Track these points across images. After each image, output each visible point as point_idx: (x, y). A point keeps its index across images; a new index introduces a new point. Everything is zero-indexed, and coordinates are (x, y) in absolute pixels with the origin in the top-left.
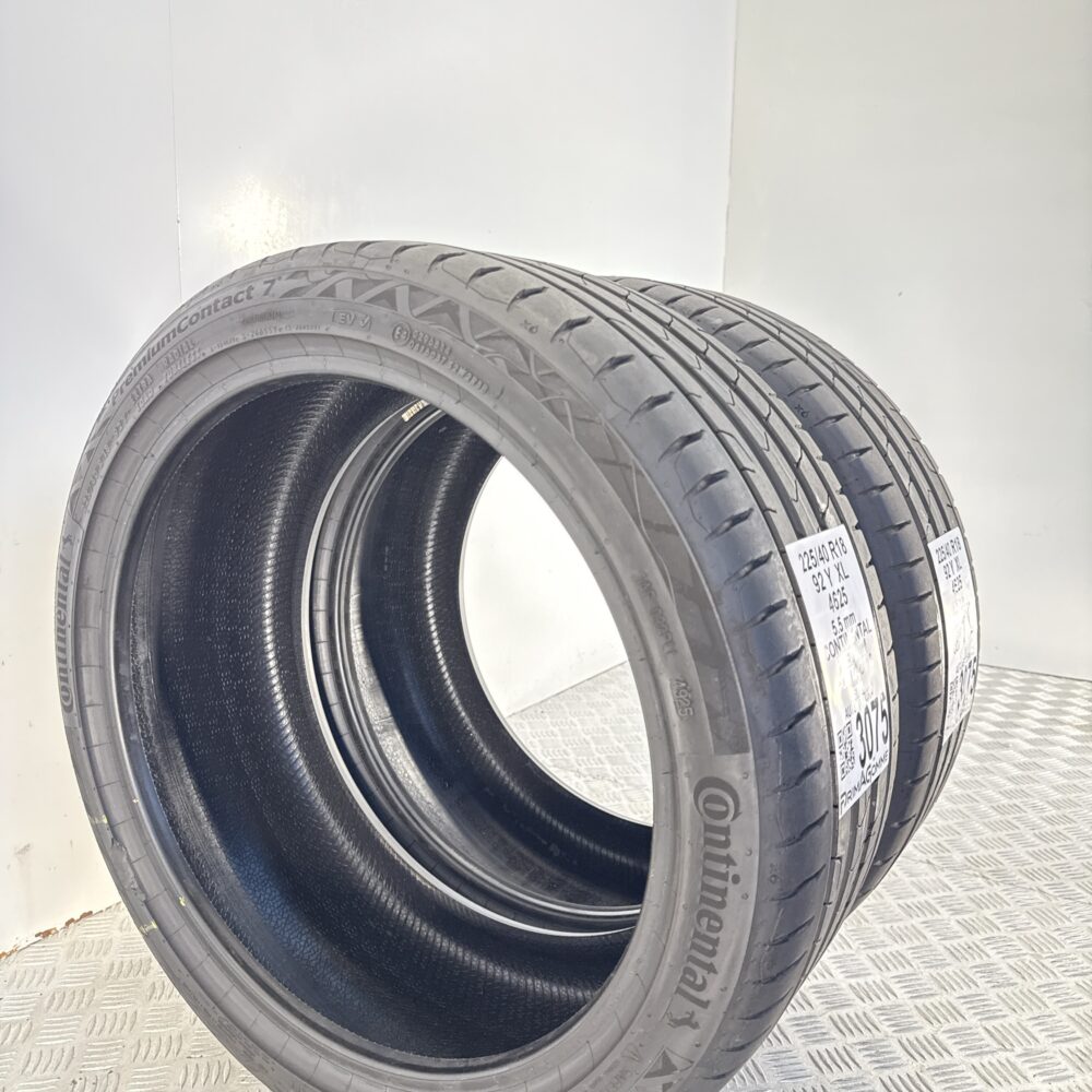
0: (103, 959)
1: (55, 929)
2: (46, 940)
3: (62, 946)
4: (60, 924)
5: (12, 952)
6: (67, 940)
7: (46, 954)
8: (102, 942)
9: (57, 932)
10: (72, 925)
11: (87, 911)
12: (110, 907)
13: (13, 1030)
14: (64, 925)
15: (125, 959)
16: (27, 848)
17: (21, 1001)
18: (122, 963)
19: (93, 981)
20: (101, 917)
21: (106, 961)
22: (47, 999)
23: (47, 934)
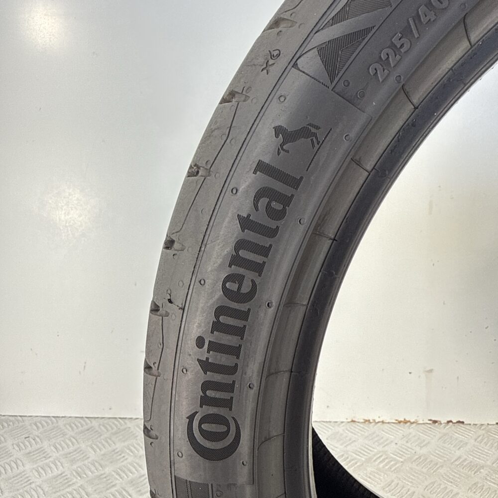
0: (457, 451)
1: (440, 421)
2: (433, 425)
3: (440, 433)
4: (444, 421)
5: (414, 423)
6: (444, 431)
7: (429, 432)
8: (461, 441)
9: (441, 424)
10: (451, 423)
11: (461, 420)
12: (476, 425)
13: (392, 463)
14: (446, 422)
15: (468, 459)
16: (431, 371)
17: (404, 451)
18: (466, 459)
19: (445, 461)
20: (468, 427)
21: (458, 453)
22: (417, 457)
23: (435, 422)
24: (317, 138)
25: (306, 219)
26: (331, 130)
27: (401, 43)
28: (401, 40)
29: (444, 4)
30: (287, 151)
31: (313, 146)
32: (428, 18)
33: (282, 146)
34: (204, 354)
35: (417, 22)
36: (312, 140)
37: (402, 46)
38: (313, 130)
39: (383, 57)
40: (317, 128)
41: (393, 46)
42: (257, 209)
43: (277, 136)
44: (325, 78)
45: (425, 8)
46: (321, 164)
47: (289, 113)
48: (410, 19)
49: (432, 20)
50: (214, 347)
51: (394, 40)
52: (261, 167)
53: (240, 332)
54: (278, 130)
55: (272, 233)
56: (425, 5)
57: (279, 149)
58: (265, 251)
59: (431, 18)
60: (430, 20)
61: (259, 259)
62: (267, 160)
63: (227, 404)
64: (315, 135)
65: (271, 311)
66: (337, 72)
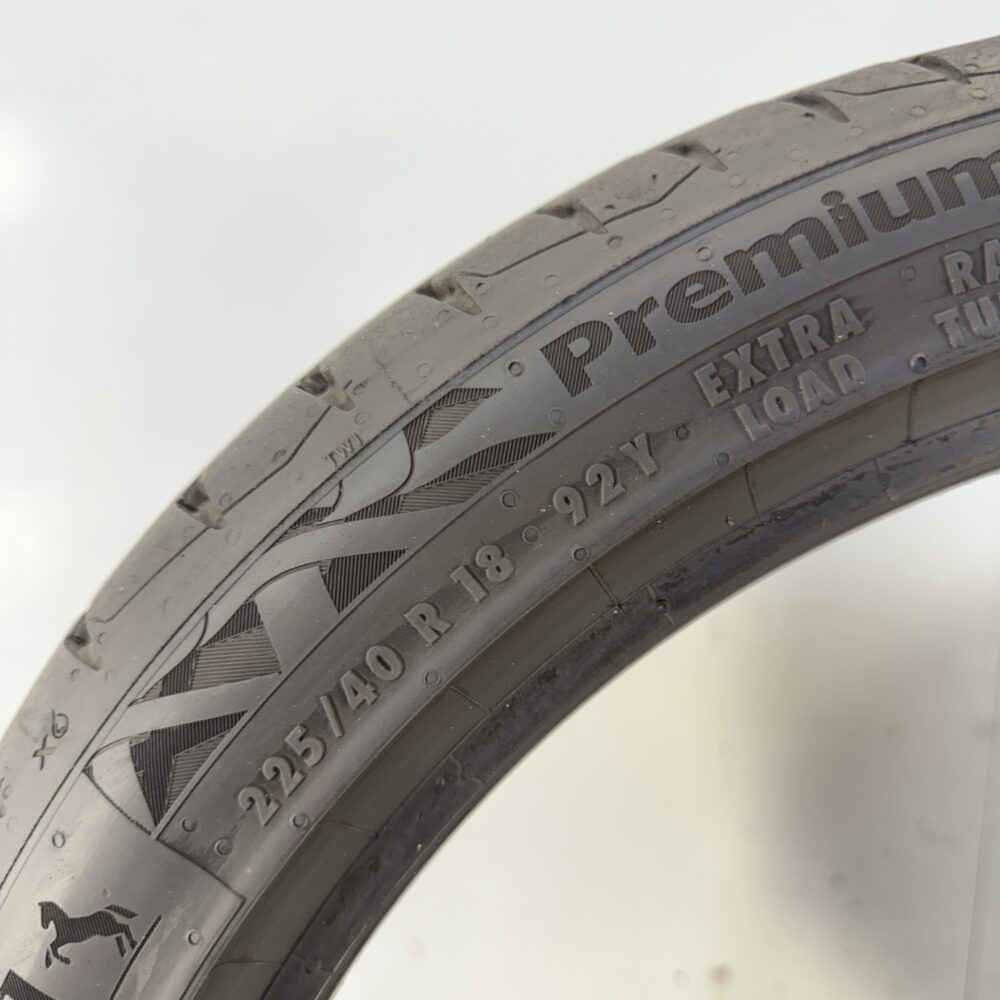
24: (129, 936)
26: (159, 918)
27: (304, 749)
28: (304, 741)
29: (392, 671)
30: (66, 961)
31: (122, 952)
32: (360, 699)
33: (55, 946)
35: (337, 703)
36: (119, 940)
37: (306, 753)
38: (120, 919)
39: (268, 775)
40: (129, 915)
41: (285, 753)
43: (45, 924)
45: (354, 677)
46: (140, 989)
47: (70, 877)
48: (321, 698)
49: (369, 702)
51: (290, 739)
52: (13, 987)
54: (49, 912)
56: (354, 672)
57: (48, 954)
59: (367, 698)
60: (364, 701)
62: (24, 972)
64: (125, 929)
66: (166, 802)
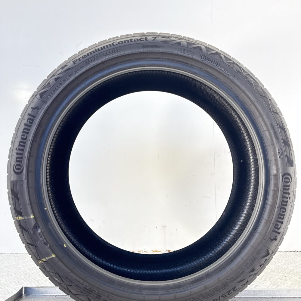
16: (165, 226)
25: (37, 124)
26: (41, 107)
29: (60, 86)
30: (33, 111)
34: (17, 151)
36: (38, 109)
38: (38, 107)
39: (50, 95)
41: (52, 93)
42: (27, 122)
44: (40, 99)
47: (34, 105)
48: (54, 89)
50: (19, 149)
52: (29, 114)
53: (24, 146)
54: (32, 108)
55: (30, 126)
58: (29, 130)
60: (58, 89)
61: (28, 131)
62: (30, 113)
63: (21, 162)
65: (30, 141)
66: (42, 98)
